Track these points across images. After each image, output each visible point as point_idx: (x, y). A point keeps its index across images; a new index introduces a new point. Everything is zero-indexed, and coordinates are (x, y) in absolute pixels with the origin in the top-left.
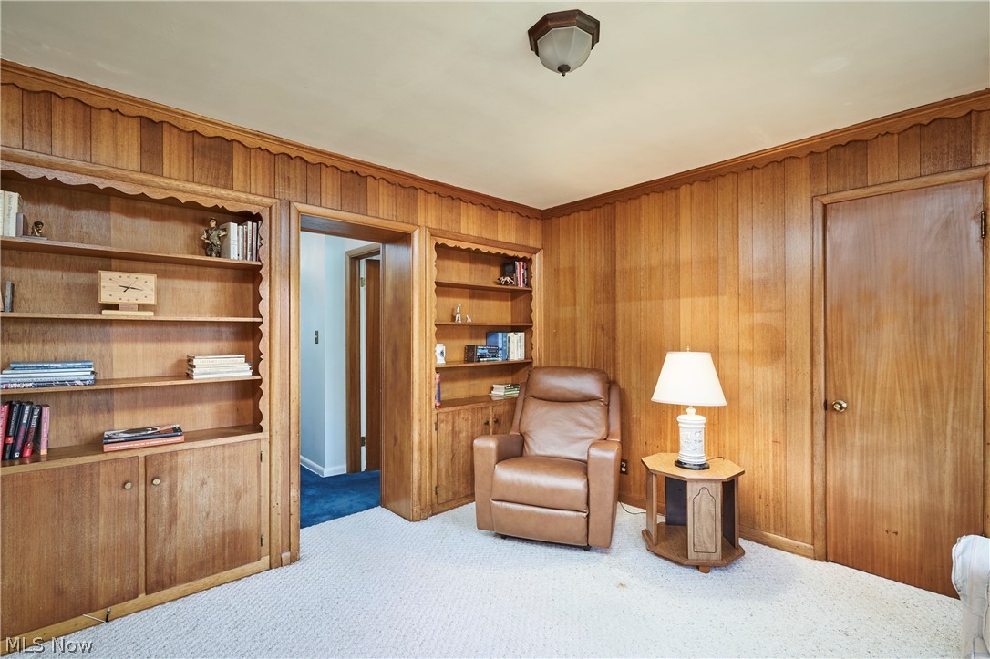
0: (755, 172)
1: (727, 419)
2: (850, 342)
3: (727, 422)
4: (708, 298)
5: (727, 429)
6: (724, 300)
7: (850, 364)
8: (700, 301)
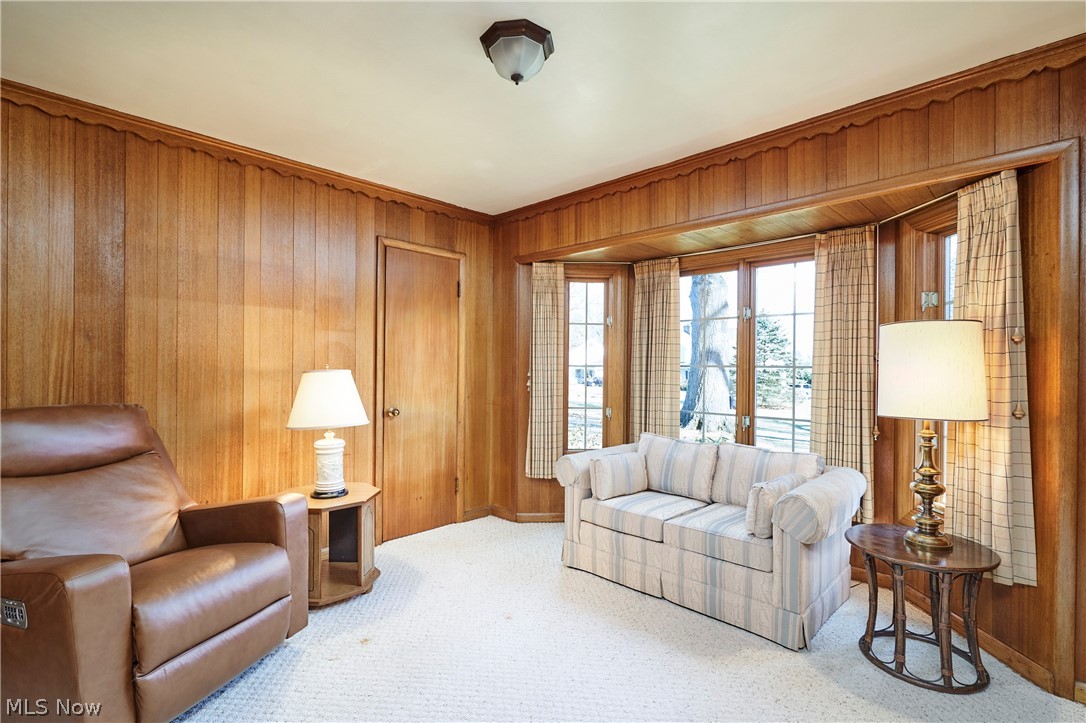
0: (332, 191)
1: (301, 443)
2: (399, 361)
3: (301, 447)
4: (281, 310)
5: (301, 454)
6: (300, 313)
7: (399, 377)
8: (270, 312)
